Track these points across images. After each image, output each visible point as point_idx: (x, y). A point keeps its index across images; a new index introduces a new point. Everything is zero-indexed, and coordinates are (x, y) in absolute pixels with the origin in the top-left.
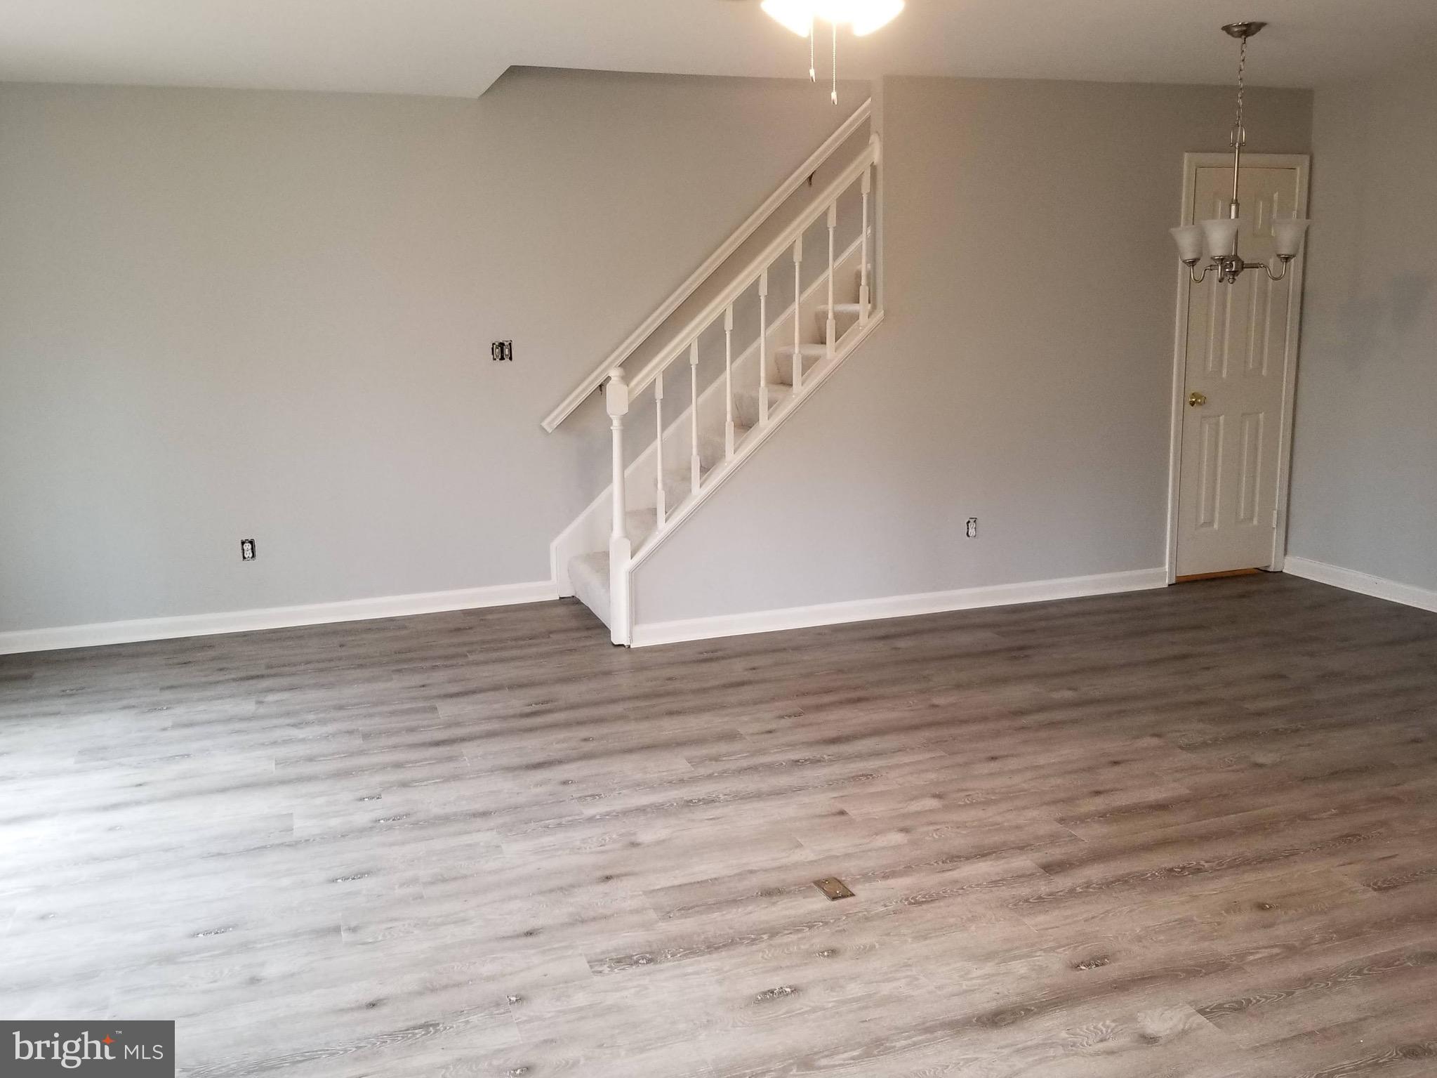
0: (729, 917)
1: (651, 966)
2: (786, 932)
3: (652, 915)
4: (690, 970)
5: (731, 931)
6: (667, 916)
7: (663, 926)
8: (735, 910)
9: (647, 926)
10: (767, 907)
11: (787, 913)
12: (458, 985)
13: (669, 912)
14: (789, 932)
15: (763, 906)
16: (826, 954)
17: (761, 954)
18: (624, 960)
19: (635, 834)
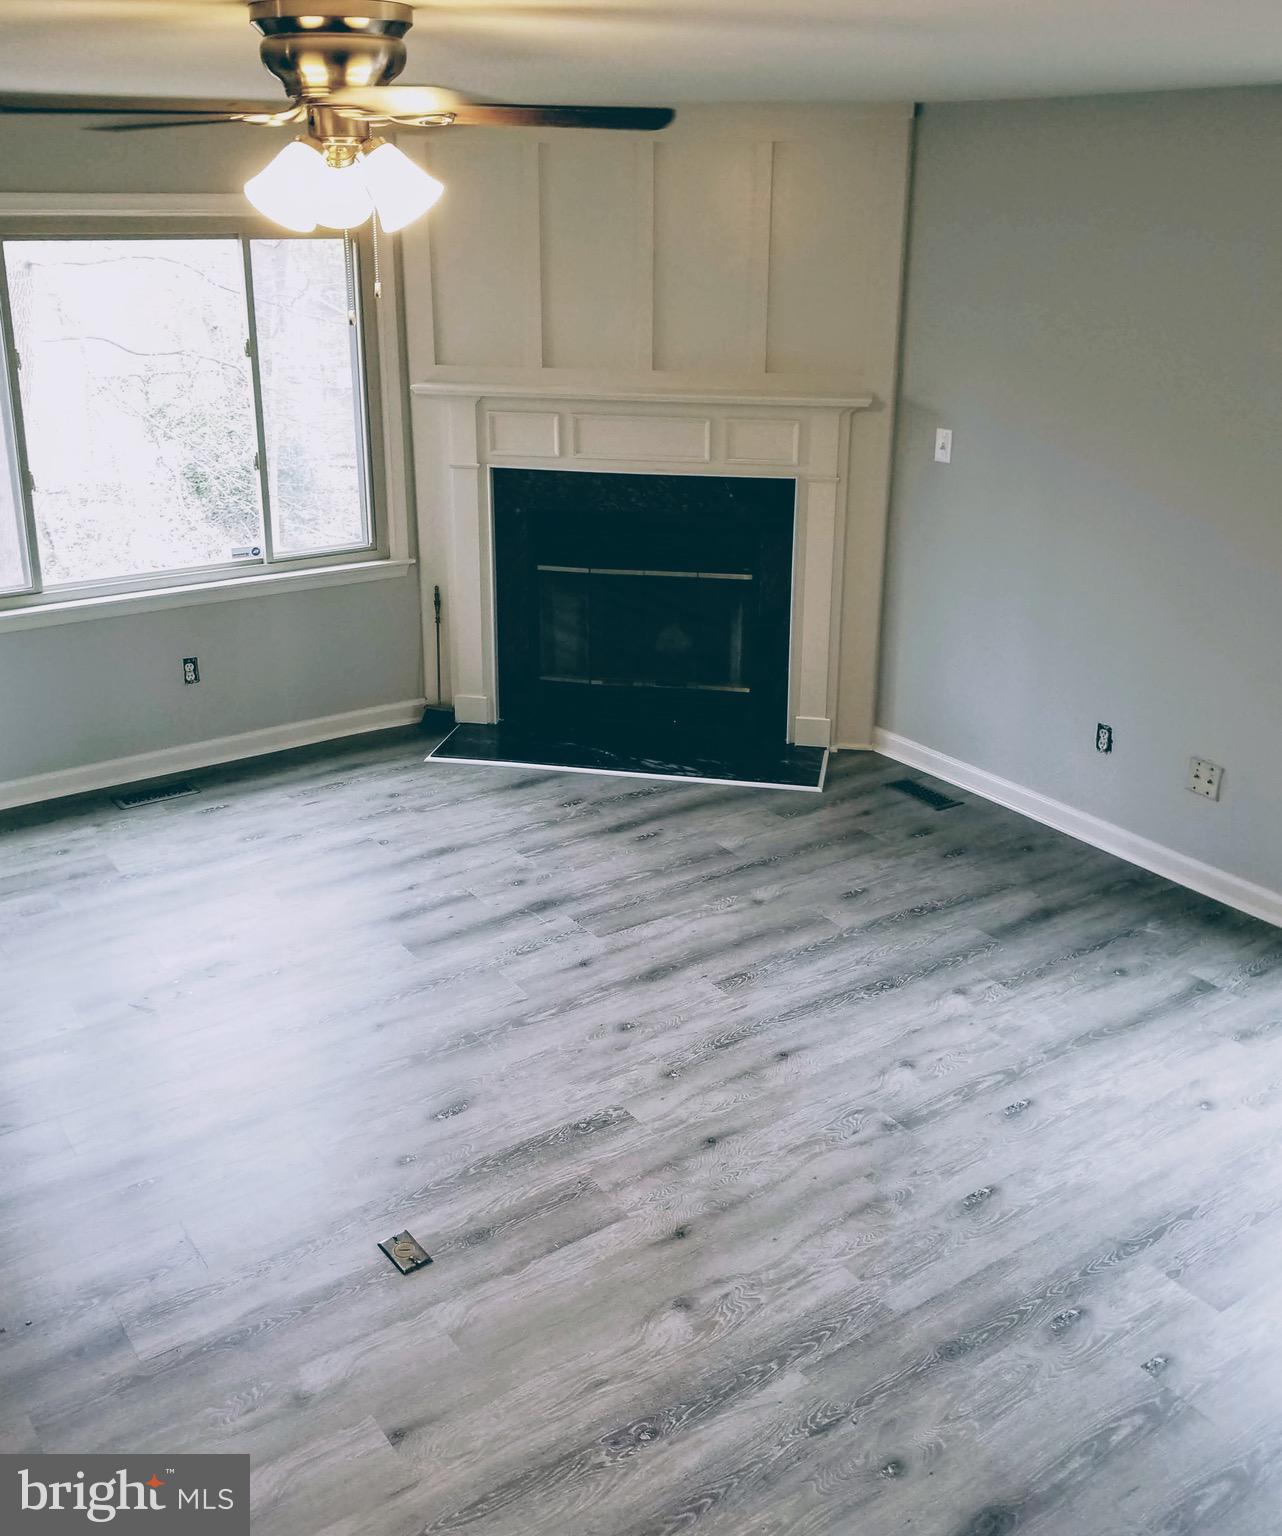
0: (517, 1193)
1: (574, 1121)
2: (451, 1180)
3: (601, 1182)
4: (536, 1124)
5: (510, 1173)
6: (584, 1184)
7: (584, 1170)
8: (513, 1202)
9: (600, 1168)
10: (480, 1212)
11: (455, 1207)
12: (732, 1080)
13: (584, 1190)
14: (449, 1181)
15: (483, 1213)
16: (408, 1160)
17: (472, 1150)
18: (601, 1125)
19: (697, 1329)
